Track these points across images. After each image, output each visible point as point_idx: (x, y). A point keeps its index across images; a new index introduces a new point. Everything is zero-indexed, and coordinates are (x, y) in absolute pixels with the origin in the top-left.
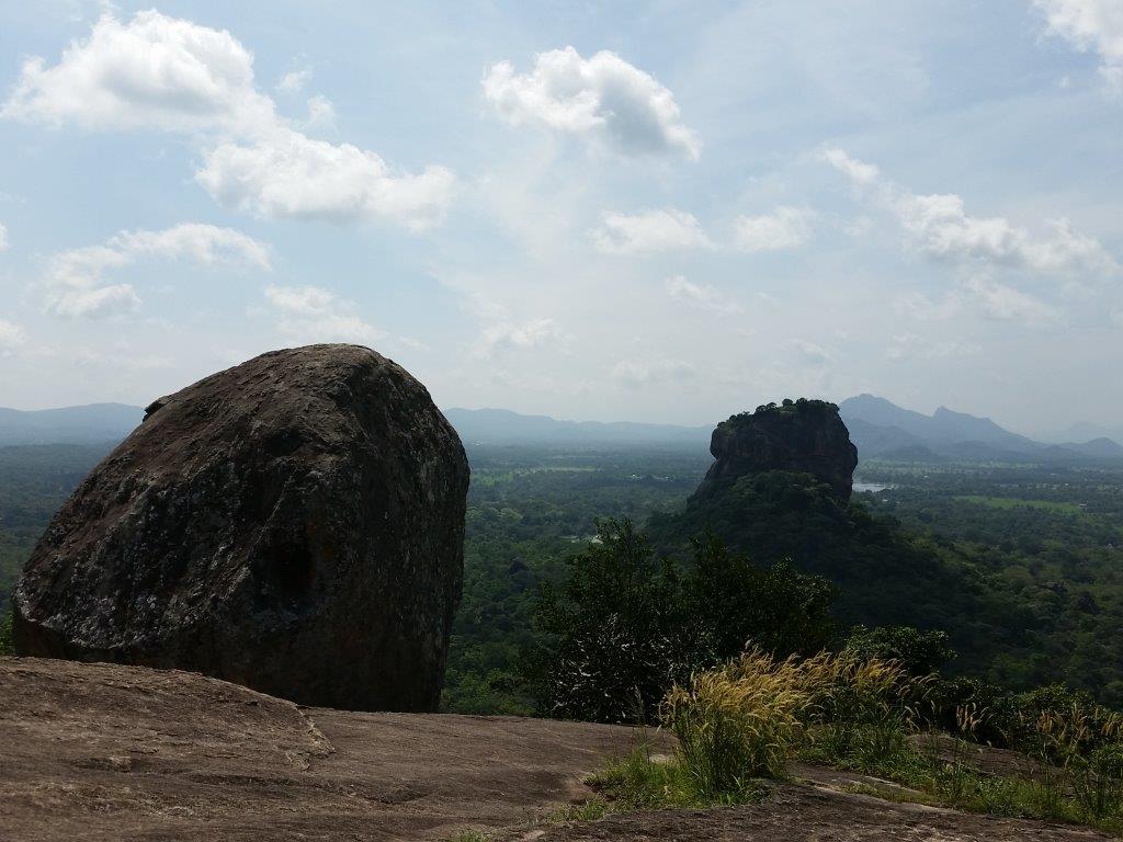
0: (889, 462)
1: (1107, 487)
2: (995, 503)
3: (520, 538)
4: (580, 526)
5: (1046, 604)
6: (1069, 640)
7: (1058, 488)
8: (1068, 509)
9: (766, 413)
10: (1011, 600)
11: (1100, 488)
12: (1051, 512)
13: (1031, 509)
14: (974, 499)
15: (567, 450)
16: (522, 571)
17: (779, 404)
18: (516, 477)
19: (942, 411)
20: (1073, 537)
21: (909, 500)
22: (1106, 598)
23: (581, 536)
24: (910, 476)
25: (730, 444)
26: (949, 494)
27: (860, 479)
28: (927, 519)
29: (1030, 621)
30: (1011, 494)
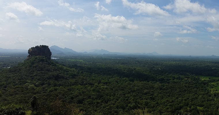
0: (58, 55)
2: (72, 60)
4: (6, 66)
5: (77, 73)
6: (80, 77)
7: (80, 58)
8: (81, 61)
9: (37, 47)
10: (72, 72)
12: (79, 61)
13: (76, 61)
14: (69, 60)
17: (39, 46)
19: (65, 48)
20: (81, 64)
21: (60, 60)
23: (6, 67)
24: (61, 57)
25: (31, 52)
26: (66, 59)
27: (52, 57)
28: (63, 62)
29: (75, 75)
30: (74, 59)
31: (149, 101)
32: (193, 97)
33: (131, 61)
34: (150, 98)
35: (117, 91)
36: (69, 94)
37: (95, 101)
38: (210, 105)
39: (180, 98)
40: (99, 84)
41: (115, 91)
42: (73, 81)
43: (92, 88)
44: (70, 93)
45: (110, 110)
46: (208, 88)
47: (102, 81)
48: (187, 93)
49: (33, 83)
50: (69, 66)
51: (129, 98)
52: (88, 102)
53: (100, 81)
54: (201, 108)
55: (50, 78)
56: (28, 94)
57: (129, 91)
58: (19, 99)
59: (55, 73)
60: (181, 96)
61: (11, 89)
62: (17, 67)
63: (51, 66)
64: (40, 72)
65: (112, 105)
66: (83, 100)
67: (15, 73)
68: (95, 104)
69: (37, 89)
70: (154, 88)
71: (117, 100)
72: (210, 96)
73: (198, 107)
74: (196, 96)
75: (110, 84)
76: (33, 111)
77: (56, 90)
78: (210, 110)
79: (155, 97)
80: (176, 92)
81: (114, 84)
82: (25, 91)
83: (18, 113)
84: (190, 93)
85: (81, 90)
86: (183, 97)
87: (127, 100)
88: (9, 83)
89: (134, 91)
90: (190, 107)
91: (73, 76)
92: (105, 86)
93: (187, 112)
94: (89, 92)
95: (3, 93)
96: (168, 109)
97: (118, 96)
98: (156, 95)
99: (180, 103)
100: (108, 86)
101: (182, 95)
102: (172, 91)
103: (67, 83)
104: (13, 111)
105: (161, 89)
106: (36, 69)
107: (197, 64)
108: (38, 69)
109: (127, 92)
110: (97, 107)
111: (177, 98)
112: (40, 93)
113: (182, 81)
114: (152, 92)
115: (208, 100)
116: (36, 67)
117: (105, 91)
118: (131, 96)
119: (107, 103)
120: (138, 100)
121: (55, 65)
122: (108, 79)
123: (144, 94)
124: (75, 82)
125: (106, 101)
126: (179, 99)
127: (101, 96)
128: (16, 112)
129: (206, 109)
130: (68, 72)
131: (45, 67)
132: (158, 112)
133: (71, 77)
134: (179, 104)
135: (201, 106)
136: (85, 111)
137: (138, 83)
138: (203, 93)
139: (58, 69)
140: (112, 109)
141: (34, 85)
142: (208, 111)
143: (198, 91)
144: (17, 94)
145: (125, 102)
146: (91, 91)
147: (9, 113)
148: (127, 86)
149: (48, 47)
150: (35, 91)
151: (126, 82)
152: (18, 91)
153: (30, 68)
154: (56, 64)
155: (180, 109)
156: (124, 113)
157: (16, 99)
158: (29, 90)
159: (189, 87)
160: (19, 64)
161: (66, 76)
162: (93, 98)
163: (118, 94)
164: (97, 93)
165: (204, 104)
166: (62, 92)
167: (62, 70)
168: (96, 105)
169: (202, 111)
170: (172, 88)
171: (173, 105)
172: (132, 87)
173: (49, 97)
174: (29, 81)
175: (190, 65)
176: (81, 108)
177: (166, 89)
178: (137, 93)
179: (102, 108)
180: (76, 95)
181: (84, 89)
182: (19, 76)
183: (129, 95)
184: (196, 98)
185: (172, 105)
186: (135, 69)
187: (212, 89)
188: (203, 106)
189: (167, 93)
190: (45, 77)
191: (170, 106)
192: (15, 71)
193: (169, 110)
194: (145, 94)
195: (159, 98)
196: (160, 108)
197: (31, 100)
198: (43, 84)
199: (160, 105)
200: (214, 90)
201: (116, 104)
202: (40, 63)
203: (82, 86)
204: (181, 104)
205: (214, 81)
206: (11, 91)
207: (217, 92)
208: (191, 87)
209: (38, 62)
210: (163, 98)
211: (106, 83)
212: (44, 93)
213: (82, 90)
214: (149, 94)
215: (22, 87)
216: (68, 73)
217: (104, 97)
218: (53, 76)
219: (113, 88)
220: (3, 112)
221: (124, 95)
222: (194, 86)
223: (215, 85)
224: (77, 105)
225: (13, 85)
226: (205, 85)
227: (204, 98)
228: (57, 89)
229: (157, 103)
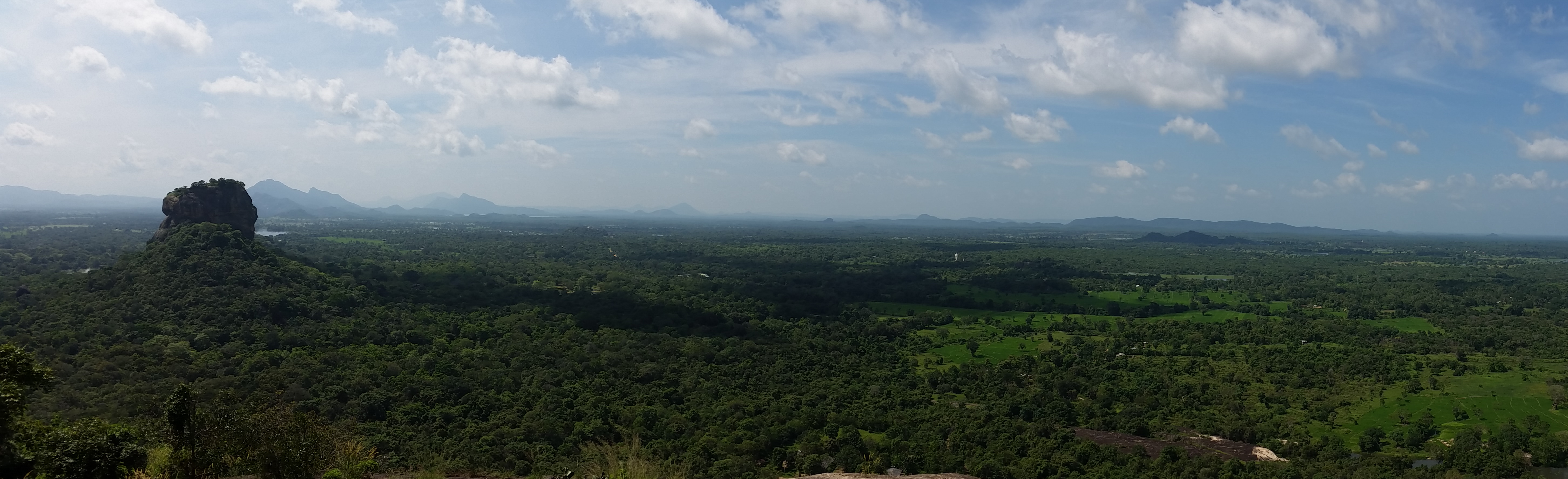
0: (284, 219)
1: (397, 230)
2: (341, 240)
3: (28, 272)
4: (76, 263)
5: (361, 292)
6: (373, 311)
7: (373, 232)
8: (377, 242)
9: (198, 187)
10: (343, 292)
11: (394, 231)
12: (369, 244)
13: (358, 243)
14: (329, 239)
15: (69, 213)
16: (26, 295)
17: (207, 181)
18: (30, 232)
19: (313, 190)
20: (378, 257)
21: (294, 240)
22: (392, 288)
23: (75, 269)
24: (295, 227)
25: (175, 206)
26: (315, 236)
27: (260, 227)
28: (302, 250)
29: (352, 302)
30: (348, 235)
31: (659, 408)
32: (843, 390)
33: (586, 243)
34: (667, 396)
35: (528, 367)
36: (330, 380)
37: (436, 411)
38: (915, 423)
39: (789, 397)
40: (451, 338)
41: (520, 369)
42: (343, 325)
43: (424, 357)
44: (334, 375)
45: (497, 449)
46: (905, 352)
47: (467, 327)
48: (820, 375)
49: (185, 335)
50: (328, 265)
51: (576, 397)
52: (406, 414)
53: (456, 326)
54: (878, 438)
55: (250, 315)
56: (163, 381)
57: (579, 367)
58: (128, 398)
59: (273, 294)
60: (792, 387)
61: (96, 359)
62: (118, 270)
63: (255, 265)
64: (211, 289)
65: (505, 428)
66: (387, 404)
67: (112, 294)
68: (436, 424)
69: (202, 359)
70: (680, 355)
71: (530, 406)
72: (913, 386)
73: (865, 435)
74: (856, 386)
75: (500, 341)
76: (177, 448)
77: (276, 362)
78: (913, 445)
79: (685, 391)
80: (771, 370)
81: (514, 338)
82: (152, 368)
83: (118, 454)
84: (829, 375)
85: (376, 363)
86: (804, 390)
87: (570, 405)
88: (88, 335)
89: (596, 370)
90: (832, 434)
91: (347, 307)
92: (479, 350)
93: (820, 452)
94: (413, 373)
95: (65, 375)
96: (739, 440)
97: (533, 389)
98: (687, 382)
99: (790, 416)
100: (491, 348)
101: (796, 384)
102: (754, 368)
103: (323, 337)
104: (100, 446)
105: (709, 359)
106: (197, 277)
107: (858, 255)
108: (202, 276)
109: (570, 372)
110: (444, 435)
111: (777, 396)
112: (214, 376)
113: (798, 326)
114: (674, 370)
115: (904, 404)
116: (195, 267)
117: (478, 369)
118: (587, 387)
119: (485, 419)
120: (613, 407)
121: (273, 262)
122: (489, 319)
123: (637, 381)
124: (355, 333)
125: (481, 410)
126: (786, 401)
127: (462, 392)
128: (109, 450)
129: (897, 440)
130: (325, 289)
131: (231, 270)
132: (698, 454)
133: (336, 310)
134: (783, 422)
135: (877, 427)
136: (397, 450)
137: (614, 333)
138: (885, 373)
139: (284, 276)
140: (505, 444)
141: (188, 343)
142: (905, 448)
143: (864, 367)
144: (118, 378)
145: (561, 413)
146: (418, 368)
147: (84, 452)
148: (569, 348)
149: (242, 185)
150: (193, 368)
151: (563, 332)
152: (121, 365)
153: (171, 273)
154: (278, 258)
155: (791, 443)
156: (556, 458)
157: (116, 398)
158: (169, 364)
159: (825, 349)
160: (125, 258)
161: (315, 304)
162: (426, 399)
163: (530, 383)
164: (446, 378)
165: (890, 419)
166: (300, 370)
167: (299, 282)
168: (441, 427)
169: (880, 450)
170: (754, 356)
171: (762, 425)
172: (591, 350)
173: (250, 392)
174: (169, 328)
175: (831, 258)
176: (379, 438)
177: (732, 361)
178: (612, 379)
179: (467, 440)
180: (359, 383)
181: (388, 360)
182: (128, 305)
183: (577, 385)
184: (857, 395)
185: (756, 427)
186: (601, 277)
187: (921, 359)
188: (887, 426)
189: (734, 375)
190: (230, 312)
191: (748, 428)
192: (110, 285)
193: (746, 444)
194: (646, 380)
195: (703, 395)
196: (704, 438)
197: (171, 402)
198: (223, 339)
199: (705, 425)
200: (930, 362)
201: (525, 423)
202: (213, 251)
203: (383, 349)
204: (796, 422)
205: (929, 323)
206: (94, 367)
207: (940, 368)
208: (836, 348)
209: (205, 248)
210: (717, 396)
211: (484, 336)
212: (226, 374)
213: (384, 363)
214: (661, 378)
215: (138, 352)
216: (326, 293)
217: (474, 393)
218: (265, 306)
219: (513, 355)
220: (58, 450)
221: (558, 384)
222: (847, 344)
223: (932, 339)
224: (360, 426)
225: (103, 344)
226: (891, 339)
227: (889, 394)
228: (282, 359)
229: (695, 418)
